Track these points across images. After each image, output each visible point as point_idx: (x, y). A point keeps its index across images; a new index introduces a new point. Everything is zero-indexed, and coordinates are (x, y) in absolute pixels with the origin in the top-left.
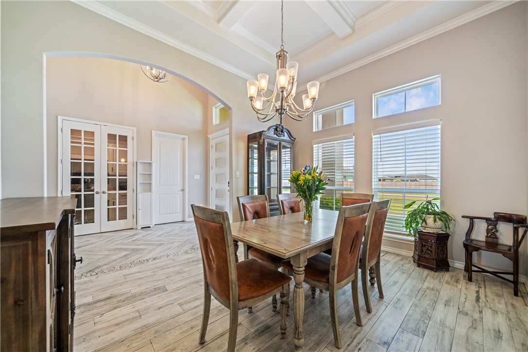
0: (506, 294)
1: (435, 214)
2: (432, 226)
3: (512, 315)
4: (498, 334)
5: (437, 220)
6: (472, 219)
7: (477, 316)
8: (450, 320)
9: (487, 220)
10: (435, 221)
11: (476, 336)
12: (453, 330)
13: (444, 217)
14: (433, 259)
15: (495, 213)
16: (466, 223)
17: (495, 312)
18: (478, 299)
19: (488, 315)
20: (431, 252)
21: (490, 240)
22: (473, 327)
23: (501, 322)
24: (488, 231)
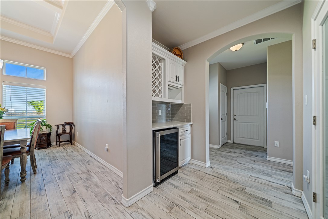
0: (70, 146)
1: (46, 125)
2: (45, 130)
3: (73, 148)
4: (72, 152)
5: (47, 127)
6: (58, 125)
7: (66, 151)
8: (61, 154)
9: (63, 125)
10: (46, 128)
11: (69, 154)
12: (63, 156)
13: (49, 126)
14: (46, 144)
15: (65, 123)
16: (56, 128)
17: (69, 149)
18: (64, 149)
19: (68, 150)
20: (45, 141)
21: (64, 131)
22: (67, 153)
23: (72, 150)
24: (63, 129)
